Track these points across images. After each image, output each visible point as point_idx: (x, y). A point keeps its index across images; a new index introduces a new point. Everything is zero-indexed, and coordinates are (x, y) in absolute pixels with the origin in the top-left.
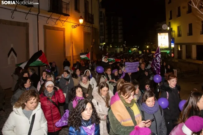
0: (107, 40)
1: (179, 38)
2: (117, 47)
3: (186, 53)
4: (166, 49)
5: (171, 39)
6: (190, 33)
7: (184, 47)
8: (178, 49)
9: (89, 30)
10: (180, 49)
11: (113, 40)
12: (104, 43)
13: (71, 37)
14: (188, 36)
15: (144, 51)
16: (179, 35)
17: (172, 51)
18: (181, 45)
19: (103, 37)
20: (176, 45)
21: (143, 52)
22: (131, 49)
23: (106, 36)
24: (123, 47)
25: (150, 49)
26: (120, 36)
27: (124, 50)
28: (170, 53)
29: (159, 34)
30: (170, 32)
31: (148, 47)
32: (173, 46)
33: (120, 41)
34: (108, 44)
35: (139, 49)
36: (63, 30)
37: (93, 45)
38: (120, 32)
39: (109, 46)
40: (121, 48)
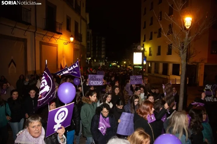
0: (92, 56)
1: (150, 57)
2: (100, 62)
3: (155, 69)
4: (140, 65)
5: (144, 58)
6: (159, 53)
7: (153, 64)
8: (149, 65)
9: (78, 47)
10: (150, 66)
11: (97, 56)
12: (90, 58)
13: (63, 53)
14: (157, 55)
15: (122, 66)
16: (150, 55)
17: (144, 67)
18: (151, 62)
19: (89, 53)
20: (147, 62)
21: (120, 66)
22: (111, 63)
23: (92, 52)
24: (106, 62)
25: (126, 65)
26: (103, 53)
27: (106, 64)
28: (143, 69)
29: (134, 53)
30: (143, 52)
31: (125, 62)
32: (145, 63)
33: (103, 56)
34: (92, 59)
35: (118, 64)
36: (56, 46)
37: (81, 59)
38: (103, 49)
39: (94, 61)
40: (103, 63)
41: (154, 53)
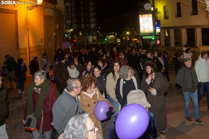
0: (75, 26)
1: (166, 21)
2: (89, 35)
3: (175, 39)
4: (150, 34)
5: (156, 22)
6: (179, 15)
7: (172, 31)
8: (165, 34)
9: (51, 13)
10: (167, 35)
11: (83, 26)
12: (72, 30)
13: (27, 22)
14: (176, 17)
15: (124, 38)
16: (166, 17)
17: (158, 38)
18: (168, 29)
19: (70, 22)
20: (161, 28)
21: (122, 40)
22: (107, 36)
23: (75, 21)
24: (97, 35)
25: (130, 37)
26: (92, 20)
27: (98, 38)
28: (156, 40)
29: (140, 16)
30: (154, 13)
31: (128, 33)
32: (158, 30)
33: (92, 26)
34: (76, 32)
35: (117, 37)
36: (15, 13)
37: (56, 32)
38: (92, 15)
39: (78, 34)
40: (93, 36)
41: (172, 14)
